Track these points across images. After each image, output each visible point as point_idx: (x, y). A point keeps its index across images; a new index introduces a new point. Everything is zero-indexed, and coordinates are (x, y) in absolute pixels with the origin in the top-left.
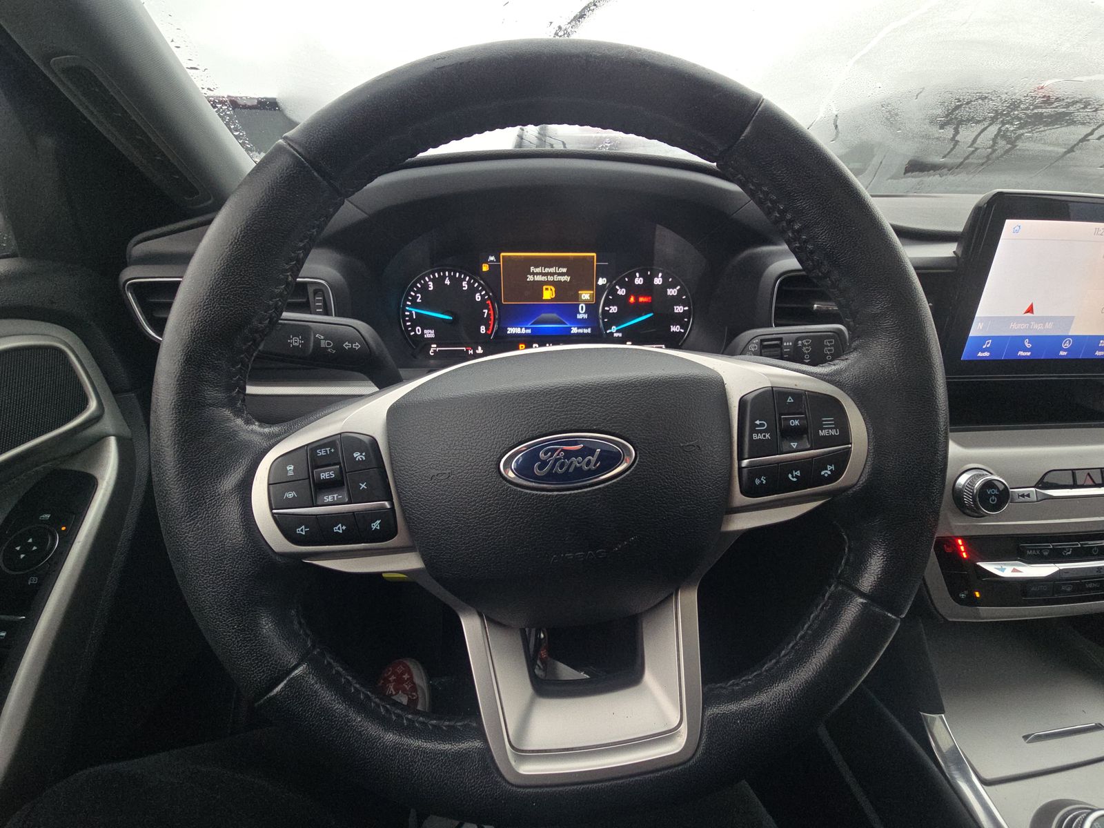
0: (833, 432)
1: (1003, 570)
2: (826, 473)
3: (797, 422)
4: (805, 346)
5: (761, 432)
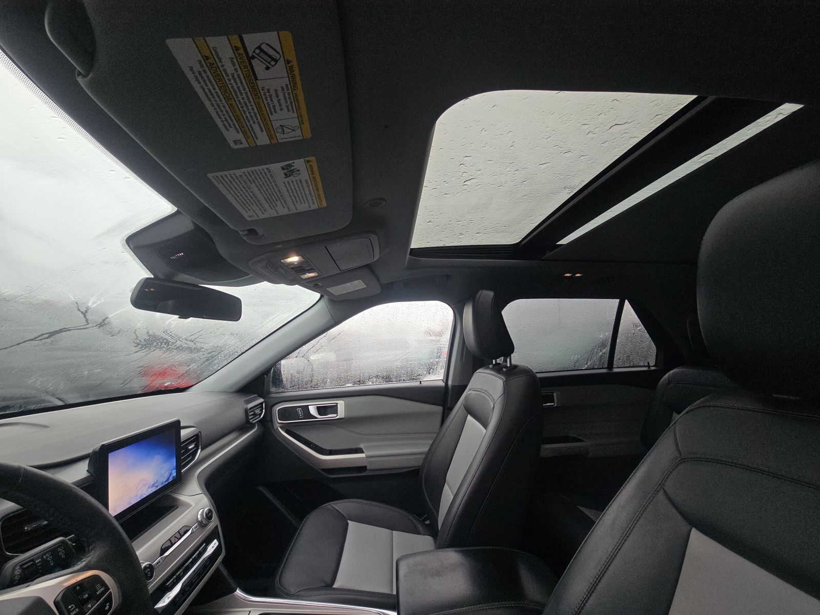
0: (102, 589)
1: (164, 602)
2: (107, 608)
3: (87, 595)
4: (48, 557)
5: (73, 610)
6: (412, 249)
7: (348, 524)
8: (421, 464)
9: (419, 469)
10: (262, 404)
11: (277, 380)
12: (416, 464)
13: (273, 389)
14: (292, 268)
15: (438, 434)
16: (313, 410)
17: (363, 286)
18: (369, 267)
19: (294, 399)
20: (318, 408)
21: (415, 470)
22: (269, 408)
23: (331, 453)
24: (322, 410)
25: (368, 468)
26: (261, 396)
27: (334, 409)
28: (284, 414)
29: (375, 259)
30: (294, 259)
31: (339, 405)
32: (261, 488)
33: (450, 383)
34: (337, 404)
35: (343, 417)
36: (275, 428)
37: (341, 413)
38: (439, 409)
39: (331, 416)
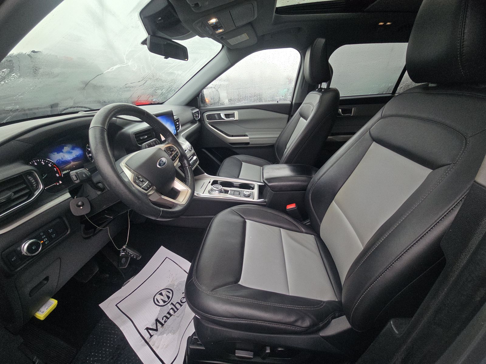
6: (277, 8)
7: (242, 163)
8: (275, 142)
9: (274, 145)
10: (198, 111)
11: (203, 100)
12: (272, 142)
13: (202, 105)
14: (212, 27)
15: (284, 129)
16: (223, 116)
17: (247, 38)
18: (251, 24)
19: (213, 110)
20: (225, 114)
21: (272, 145)
22: (202, 114)
23: (232, 136)
24: (227, 116)
25: (250, 143)
26: (197, 108)
27: (233, 115)
28: (210, 117)
29: (255, 18)
30: (213, 21)
31: (235, 113)
32: (204, 150)
33: (294, 102)
34: (234, 113)
35: (238, 119)
36: (206, 124)
37: (236, 118)
38: (286, 116)
39: (231, 119)
